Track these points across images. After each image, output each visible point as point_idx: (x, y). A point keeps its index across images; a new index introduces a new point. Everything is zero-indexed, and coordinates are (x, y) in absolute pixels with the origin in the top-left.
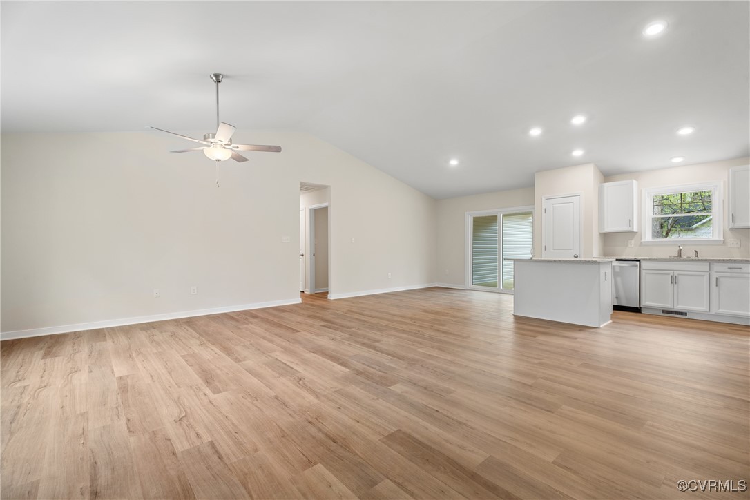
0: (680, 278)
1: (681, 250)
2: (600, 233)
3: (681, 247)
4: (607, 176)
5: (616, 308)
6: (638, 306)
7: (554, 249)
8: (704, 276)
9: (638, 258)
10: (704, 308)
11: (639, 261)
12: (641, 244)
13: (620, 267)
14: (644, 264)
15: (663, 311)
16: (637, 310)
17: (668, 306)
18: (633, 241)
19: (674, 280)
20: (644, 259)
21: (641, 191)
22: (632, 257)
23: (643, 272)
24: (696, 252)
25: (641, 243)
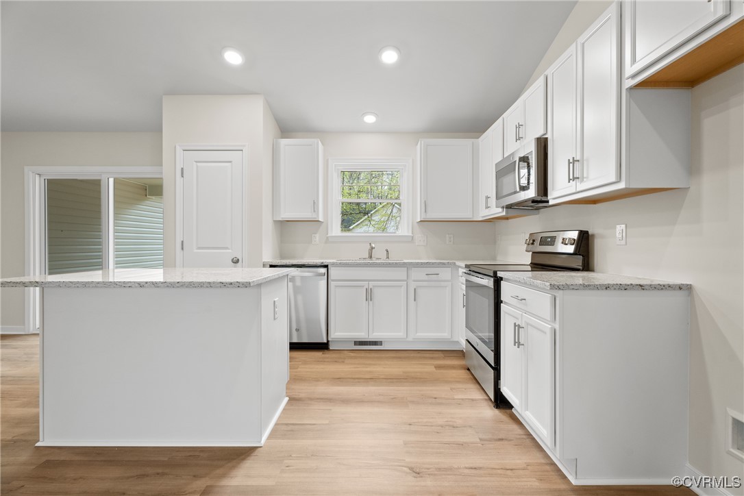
0: (376, 292)
1: (372, 248)
2: (275, 222)
3: (373, 245)
4: (285, 129)
5: (294, 347)
6: (325, 341)
7: (199, 248)
8: (401, 286)
9: (326, 262)
10: (400, 334)
11: (326, 266)
12: (328, 240)
13: (303, 278)
14: (332, 270)
15: (356, 343)
16: (323, 347)
17: (362, 335)
18: (317, 236)
19: (369, 295)
20: (333, 264)
21: (328, 160)
22: (318, 261)
23: (332, 284)
24: (387, 251)
25: (327, 238)
